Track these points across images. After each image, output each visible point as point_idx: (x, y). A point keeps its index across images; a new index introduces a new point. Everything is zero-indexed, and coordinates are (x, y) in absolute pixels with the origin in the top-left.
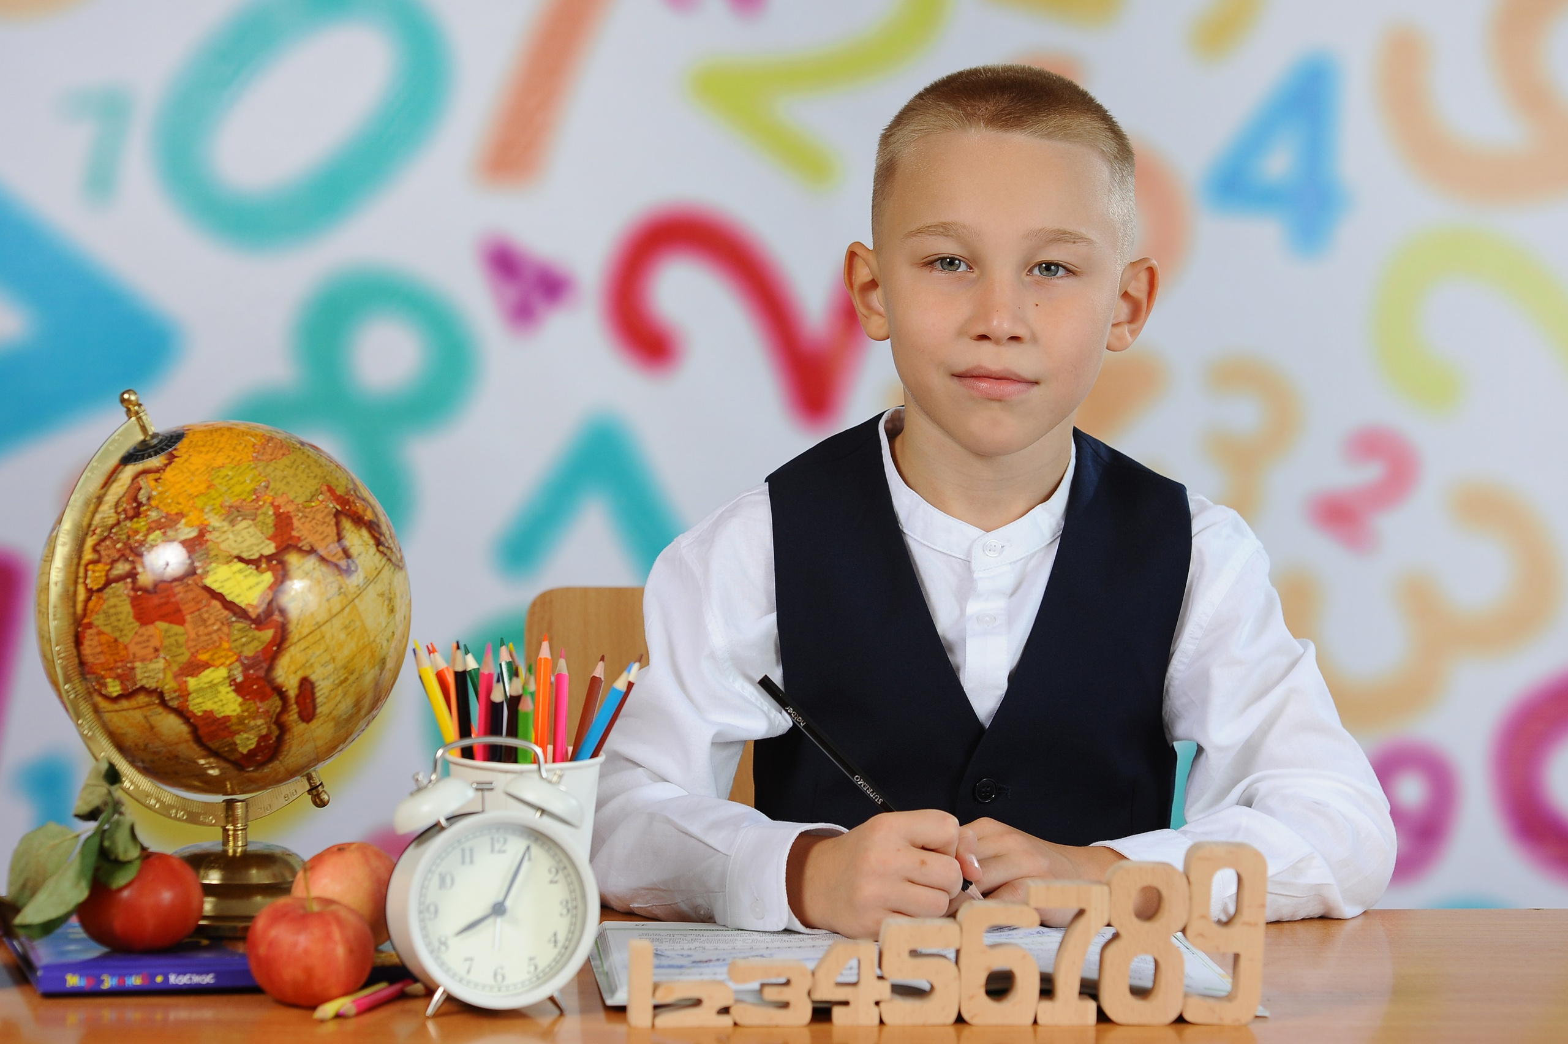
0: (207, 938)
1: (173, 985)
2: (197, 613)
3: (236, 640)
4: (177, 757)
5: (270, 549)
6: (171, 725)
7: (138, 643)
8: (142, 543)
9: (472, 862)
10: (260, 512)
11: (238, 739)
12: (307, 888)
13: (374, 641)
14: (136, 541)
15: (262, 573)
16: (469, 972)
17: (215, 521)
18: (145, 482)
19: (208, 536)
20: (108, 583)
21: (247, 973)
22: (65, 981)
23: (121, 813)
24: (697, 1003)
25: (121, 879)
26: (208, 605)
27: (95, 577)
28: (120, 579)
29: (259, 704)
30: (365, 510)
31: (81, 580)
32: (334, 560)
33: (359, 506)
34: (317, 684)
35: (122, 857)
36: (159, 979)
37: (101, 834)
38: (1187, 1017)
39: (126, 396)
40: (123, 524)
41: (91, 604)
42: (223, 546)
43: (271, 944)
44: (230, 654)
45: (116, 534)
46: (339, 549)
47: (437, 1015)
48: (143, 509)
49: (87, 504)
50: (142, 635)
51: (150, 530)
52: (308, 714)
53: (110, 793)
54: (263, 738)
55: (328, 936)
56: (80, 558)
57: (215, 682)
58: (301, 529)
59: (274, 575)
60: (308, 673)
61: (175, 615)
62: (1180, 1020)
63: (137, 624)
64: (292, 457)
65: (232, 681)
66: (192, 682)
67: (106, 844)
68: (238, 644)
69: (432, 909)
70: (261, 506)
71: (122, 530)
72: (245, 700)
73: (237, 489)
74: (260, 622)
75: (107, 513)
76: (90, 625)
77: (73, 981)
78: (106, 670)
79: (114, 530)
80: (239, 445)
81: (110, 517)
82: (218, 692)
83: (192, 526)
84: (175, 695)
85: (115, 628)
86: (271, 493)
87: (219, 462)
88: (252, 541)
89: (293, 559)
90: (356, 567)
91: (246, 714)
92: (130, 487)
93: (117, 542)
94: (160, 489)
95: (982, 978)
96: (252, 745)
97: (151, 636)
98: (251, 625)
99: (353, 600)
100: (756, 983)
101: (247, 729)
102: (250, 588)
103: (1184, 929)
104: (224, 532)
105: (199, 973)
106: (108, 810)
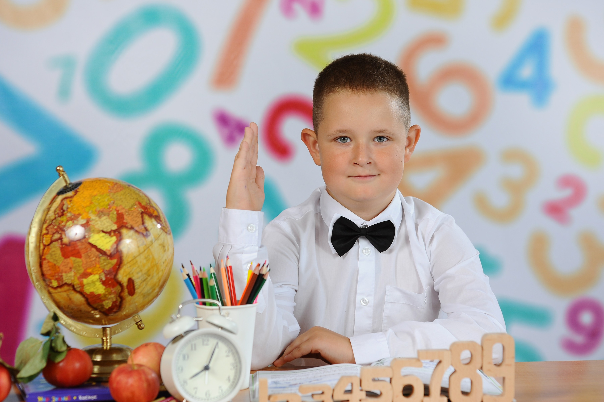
0: (95, 382)
1: (81, 400)
2: (86, 254)
3: (102, 264)
4: (80, 311)
5: (115, 227)
6: (78, 298)
7: (64, 266)
8: (64, 226)
9: (195, 349)
10: (111, 213)
12: (132, 361)
13: (158, 263)
14: (62, 225)
15: (112, 236)
16: (196, 393)
17: (93, 217)
18: (66, 202)
19: (90, 223)
20: (51, 242)
21: (109, 395)
22: (37, 399)
23: (59, 333)
25: (59, 359)
26: (91, 250)
27: (46, 240)
28: (56, 240)
29: (112, 289)
30: (154, 211)
31: (41, 241)
32: (141, 231)
33: (151, 210)
34: (135, 281)
35: (59, 350)
36: (75, 398)
37: (51, 341)
39: (58, 168)
40: (57, 219)
41: (45, 251)
42: (96, 227)
43: (118, 383)
44: (100, 269)
45: (54, 223)
46: (143, 227)
48: (65, 212)
49: (44, 211)
50: (65, 263)
51: (68, 221)
52: (132, 292)
53: (54, 325)
54: (114, 303)
56: (41, 232)
57: (94, 280)
58: (127, 219)
59: (117, 238)
60: (131, 276)
61: (78, 254)
63: (63, 258)
64: (124, 191)
65: (101, 280)
66: (85, 281)
67: (53, 345)
68: (103, 265)
69: (180, 369)
70: (111, 211)
71: (56, 221)
72: (106, 287)
73: (102, 204)
74: (111, 256)
75: (51, 214)
76: (45, 259)
77: (41, 399)
78: (51, 276)
79: (54, 221)
80: (103, 186)
81: (52, 216)
82: (95, 285)
83: (84, 219)
84: (79, 286)
85: (55, 260)
86: (115, 205)
87: (95, 193)
88: (107, 224)
89: (124, 231)
90: (150, 234)
91: (107, 293)
92: (60, 204)
93: (55, 226)
94: (72, 204)
95: (401, 388)
96: (110, 305)
97: (68, 263)
98: (107, 258)
99: (148, 247)
100: (310, 394)
101: (108, 299)
102: (107, 243)
103: (481, 368)
104: (97, 221)
105: (91, 395)
106: (54, 332)
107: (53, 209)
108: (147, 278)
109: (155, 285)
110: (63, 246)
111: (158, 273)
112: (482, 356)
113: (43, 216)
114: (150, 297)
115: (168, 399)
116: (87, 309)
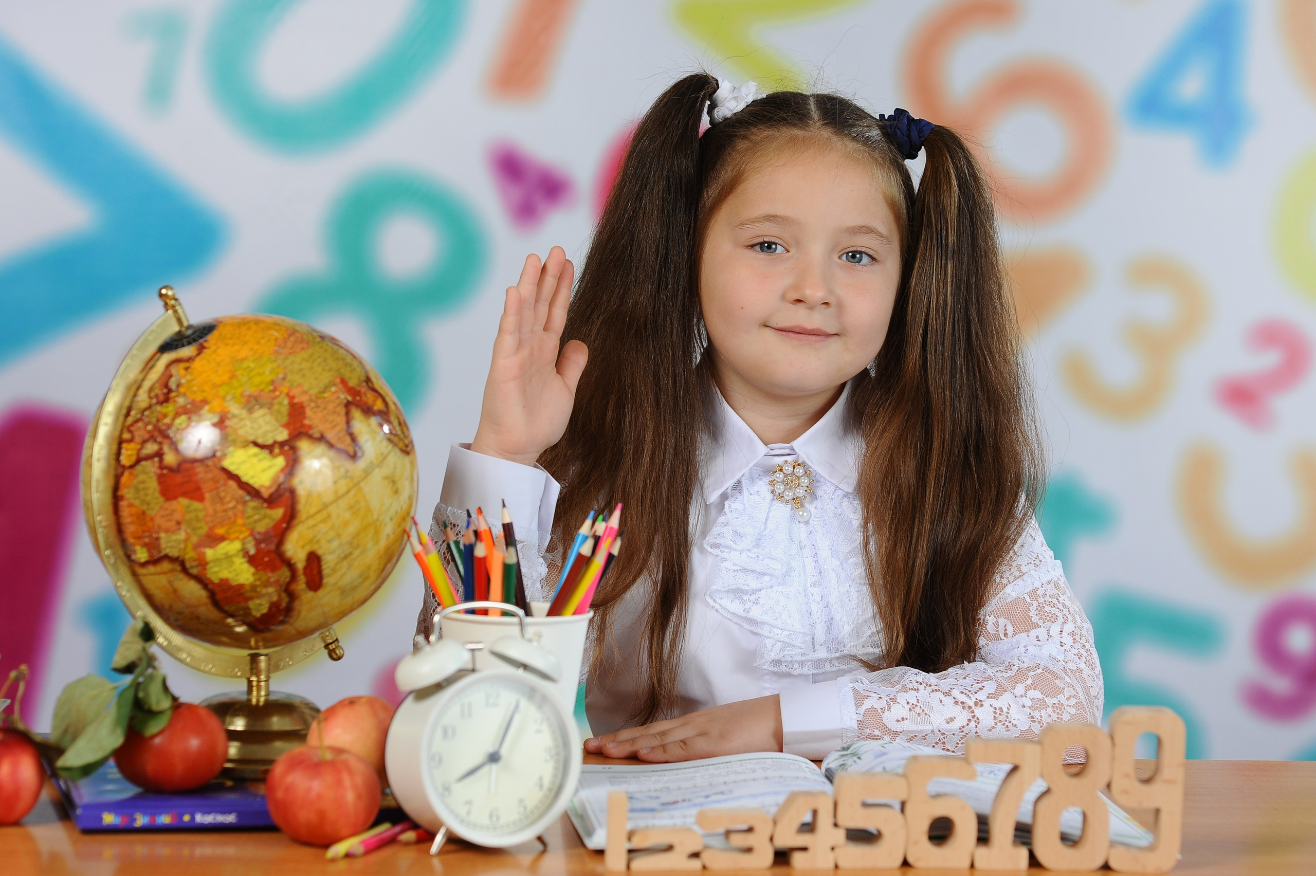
0: (231, 779)
1: (199, 824)
2: (215, 492)
3: (249, 517)
4: (198, 617)
5: (283, 435)
6: (192, 590)
7: (163, 516)
8: (169, 426)
9: (470, 715)
10: (276, 401)
11: (251, 604)
12: (320, 738)
13: (377, 520)
14: (165, 424)
15: (275, 456)
16: (468, 814)
17: (234, 409)
18: (176, 370)
19: (228, 423)
20: (139, 461)
21: (265, 813)
22: (101, 819)
23: (154, 668)
24: (670, 848)
25: (153, 728)
26: (225, 485)
27: (128, 455)
28: (149, 457)
29: (270, 574)
30: (375, 401)
31: (116, 457)
32: (343, 446)
33: (369, 398)
34: (323, 558)
35: (155, 707)
37: (137, 686)
38: (1113, 864)
39: (164, 291)
40: (154, 408)
41: (124, 479)
42: (241, 432)
43: (288, 789)
44: (244, 529)
45: (147, 416)
46: (348, 437)
47: (441, 852)
48: (173, 395)
49: (128, 388)
50: (166, 509)
51: (177, 415)
52: (315, 583)
53: (144, 650)
54: (274, 606)
55: (339, 783)
56: (119, 435)
57: (231, 553)
58: (313, 418)
59: (287, 460)
60: (315, 547)
61: (196, 493)
62: (1106, 867)
63: (162, 499)
64: (310, 351)
65: (246, 553)
66: (210, 553)
67: (141, 695)
68: (251, 520)
69: (437, 758)
70: (277, 397)
71: (152, 413)
72: (257, 570)
73: (257, 380)
74: (271, 501)
75: (143, 398)
76: (123, 497)
77: (109, 819)
78: (135, 538)
79: (147, 413)
80: (263, 338)
81: (143, 401)
82: (233, 563)
83: (214, 413)
84: (195, 564)
85: (143, 502)
86: (287, 384)
87: (244, 353)
88: (268, 428)
89: (304, 445)
90: (363, 453)
91: (258, 583)
92: (163, 374)
93: (148, 425)
94: (189, 377)
95: (925, 825)
96: (264, 610)
97: (174, 511)
98: (263, 504)
99: (358, 483)
100: (722, 830)
101: (260, 596)
102: (263, 471)
103: (1109, 786)
104: (242, 419)
105: (223, 812)
106: (144, 664)
107: (147, 385)
108: (350, 554)
109: (369, 568)
110: (165, 471)
111: (377, 542)
112: (1113, 759)
113: (124, 398)
115: (398, 829)
116: (214, 614)
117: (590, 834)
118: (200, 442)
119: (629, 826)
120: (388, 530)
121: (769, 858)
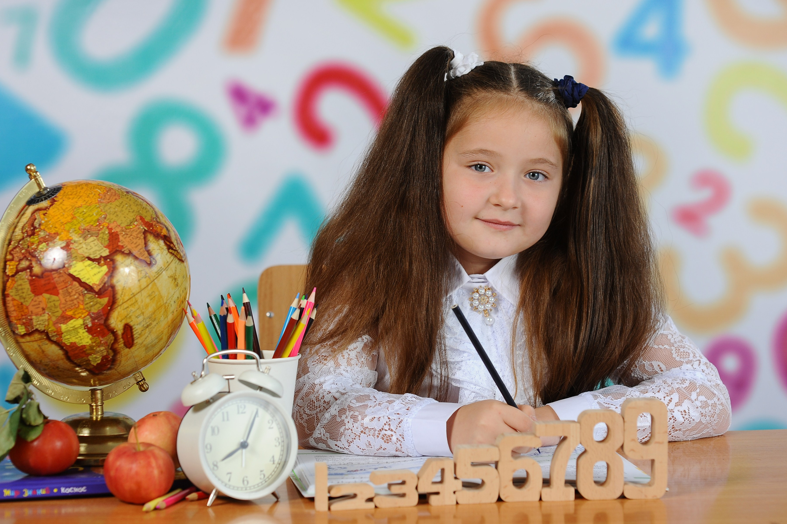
0: (82, 466)
1: (63, 493)
2: (65, 289)
3: (87, 304)
4: (58, 367)
5: (106, 253)
6: (53, 350)
7: (33, 306)
8: (35, 250)
9: (228, 419)
10: (100, 232)
11: (90, 357)
12: (136, 438)
13: (166, 303)
14: (32, 249)
15: (102, 266)
16: (229, 480)
17: (75, 237)
18: (38, 215)
19: (71, 246)
20: (17, 272)
21: (104, 486)
22: (3, 493)
23: (32, 399)
24: (355, 496)
25: (33, 436)
26: (71, 284)
27: (10, 269)
28: (24, 270)
29: (101, 339)
30: (161, 230)
31: (3, 270)
32: (143, 258)
33: (158, 228)
34: (134, 327)
35: (33, 423)
36: (55, 490)
37: (22, 410)
38: (626, 495)
39: (29, 167)
40: (25, 239)
41: (8, 284)
42: (80, 251)
43: (117, 470)
44: (84, 311)
45: (21, 244)
46: (146, 252)
47: (213, 505)
48: (37, 230)
49: (9, 228)
50: (35, 301)
51: (40, 243)
52: (129, 342)
53: (25, 388)
54: (104, 358)
55: (149, 465)
56: (5, 256)
57: (76, 327)
58: (124, 241)
59: (109, 268)
60: (128, 321)
61: (53, 290)
62: (623, 497)
63: (32, 295)
64: (120, 200)
65: (86, 326)
66: (63, 327)
67: (24, 416)
68: (88, 306)
69: (209, 447)
70: (101, 229)
71: (25, 242)
72: (93, 336)
73: (88, 219)
74: (100, 293)
75: (18, 233)
76: (9, 295)
77: (8, 493)
78: (17, 320)
79: (21, 242)
80: (91, 194)
81: (19, 235)
82: (78, 332)
83: (62, 240)
84: (55, 334)
85: (21, 297)
86: (107, 221)
87: (79, 204)
88: (97, 248)
89: (119, 258)
90: (156, 262)
91: (94, 344)
92: (30, 218)
93: (22, 250)
94: (46, 219)
95: (511, 478)
96: (99, 361)
97: (40, 302)
98: (95, 295)
99: (153, 280)
100: (386, 484)
101: (95, 352)
102: (95, 275)
103: (622, 447)
104: (80, 244)
105: (78, 487)
106: (25, 397)
107: (20, 225)
108: (150, 324)
109: (162, 332)
111: (167, 316)
112: (624, 430)
113: (7, 234)
114: (156, 350)
115: (187, 491)
116: (68, 365)
117: (305, 489)
118: (55, 259)
119: (329, 484)
120: (173, 307)
121: (416, 499)
